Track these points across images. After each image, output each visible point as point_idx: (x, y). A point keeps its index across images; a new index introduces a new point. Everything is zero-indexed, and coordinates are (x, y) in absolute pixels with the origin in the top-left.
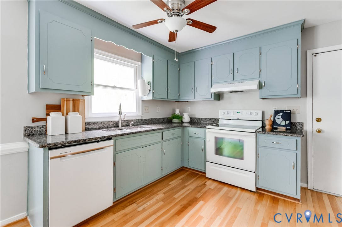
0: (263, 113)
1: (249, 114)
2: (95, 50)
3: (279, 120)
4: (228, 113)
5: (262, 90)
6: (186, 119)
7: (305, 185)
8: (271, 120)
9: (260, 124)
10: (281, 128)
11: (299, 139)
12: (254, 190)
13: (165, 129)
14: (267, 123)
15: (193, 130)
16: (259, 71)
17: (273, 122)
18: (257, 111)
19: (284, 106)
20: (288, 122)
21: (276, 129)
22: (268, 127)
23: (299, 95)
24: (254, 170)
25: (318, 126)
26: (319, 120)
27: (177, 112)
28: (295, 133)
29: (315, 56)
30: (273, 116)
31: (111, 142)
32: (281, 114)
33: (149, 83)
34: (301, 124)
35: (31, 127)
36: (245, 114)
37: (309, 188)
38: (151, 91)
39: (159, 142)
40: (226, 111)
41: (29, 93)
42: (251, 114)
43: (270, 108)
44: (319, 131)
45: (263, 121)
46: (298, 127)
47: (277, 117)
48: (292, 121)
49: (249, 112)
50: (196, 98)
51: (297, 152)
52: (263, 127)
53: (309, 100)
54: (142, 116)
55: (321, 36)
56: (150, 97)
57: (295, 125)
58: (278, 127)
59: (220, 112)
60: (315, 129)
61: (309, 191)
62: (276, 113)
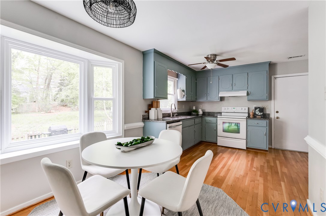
0: (249, 108)
1: (241, 109)
2: (168, 76)
3: (257, 112)
4: (228, 109)
5: (249, 96)
6: (201, 112)
7: (270, 147)
8: (253, 113)
9: (247, 115)
10: (258, 116)
11: (268, 121)
12: (245, 149)
13: (196, 117)
14: (251, 114)
15: (209, 119)
16: (247, 85)
17: (254, 113)
18: (245, 108)
19: (260, 105)
20: (262, 113)
21: (256, 117)
22: (251, 116)
23: (268, 99)
24: (245, 138)
25: (277, 115)
26: (277, 112)
27: (194, 108)
28: (266, 118)
29: (276, 79)
30: (254, 111)
31: (181, 123)
32: (258, 109)
33: (184, 91)
34: (269, 115)
35: (145, 115)
36: (238, 109)
37: (273, 148)
38: (185, 96)
39: (193, 125)
40: (226, 108)
41: (143, 99)
42: (242, 109)
43: (253, 106)
44: (278, 118)
45: (249, 113)
46: (267, 116)
47: (256, 111)
48: (264, 113)
49: (240, 108)
50: (208, 99)
51: (267, 127)
52: (249, 116)
53: (272, 101)
54: (177, 111)
55: (279, 69)
56: (184, 99)
57: (266, 115)
58: (257, 116)
59: (223, 108)
60: (276, 117)
61: (273, 150)
62: (256, 108)
